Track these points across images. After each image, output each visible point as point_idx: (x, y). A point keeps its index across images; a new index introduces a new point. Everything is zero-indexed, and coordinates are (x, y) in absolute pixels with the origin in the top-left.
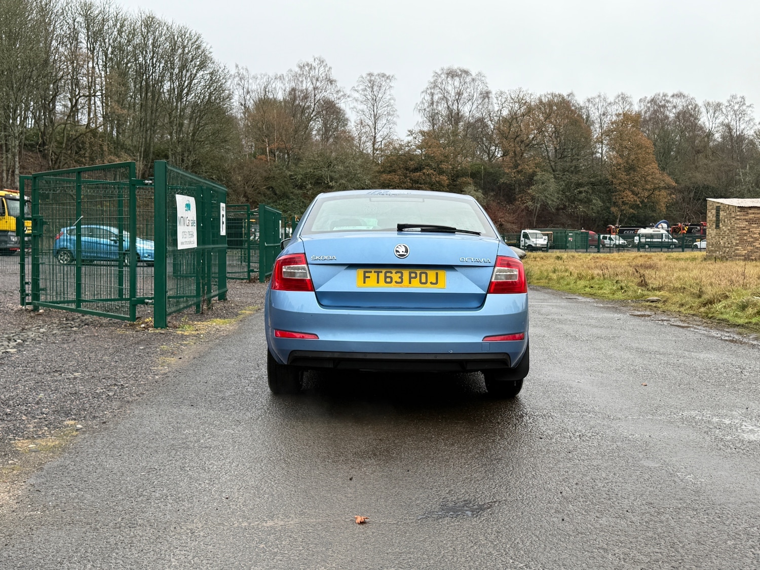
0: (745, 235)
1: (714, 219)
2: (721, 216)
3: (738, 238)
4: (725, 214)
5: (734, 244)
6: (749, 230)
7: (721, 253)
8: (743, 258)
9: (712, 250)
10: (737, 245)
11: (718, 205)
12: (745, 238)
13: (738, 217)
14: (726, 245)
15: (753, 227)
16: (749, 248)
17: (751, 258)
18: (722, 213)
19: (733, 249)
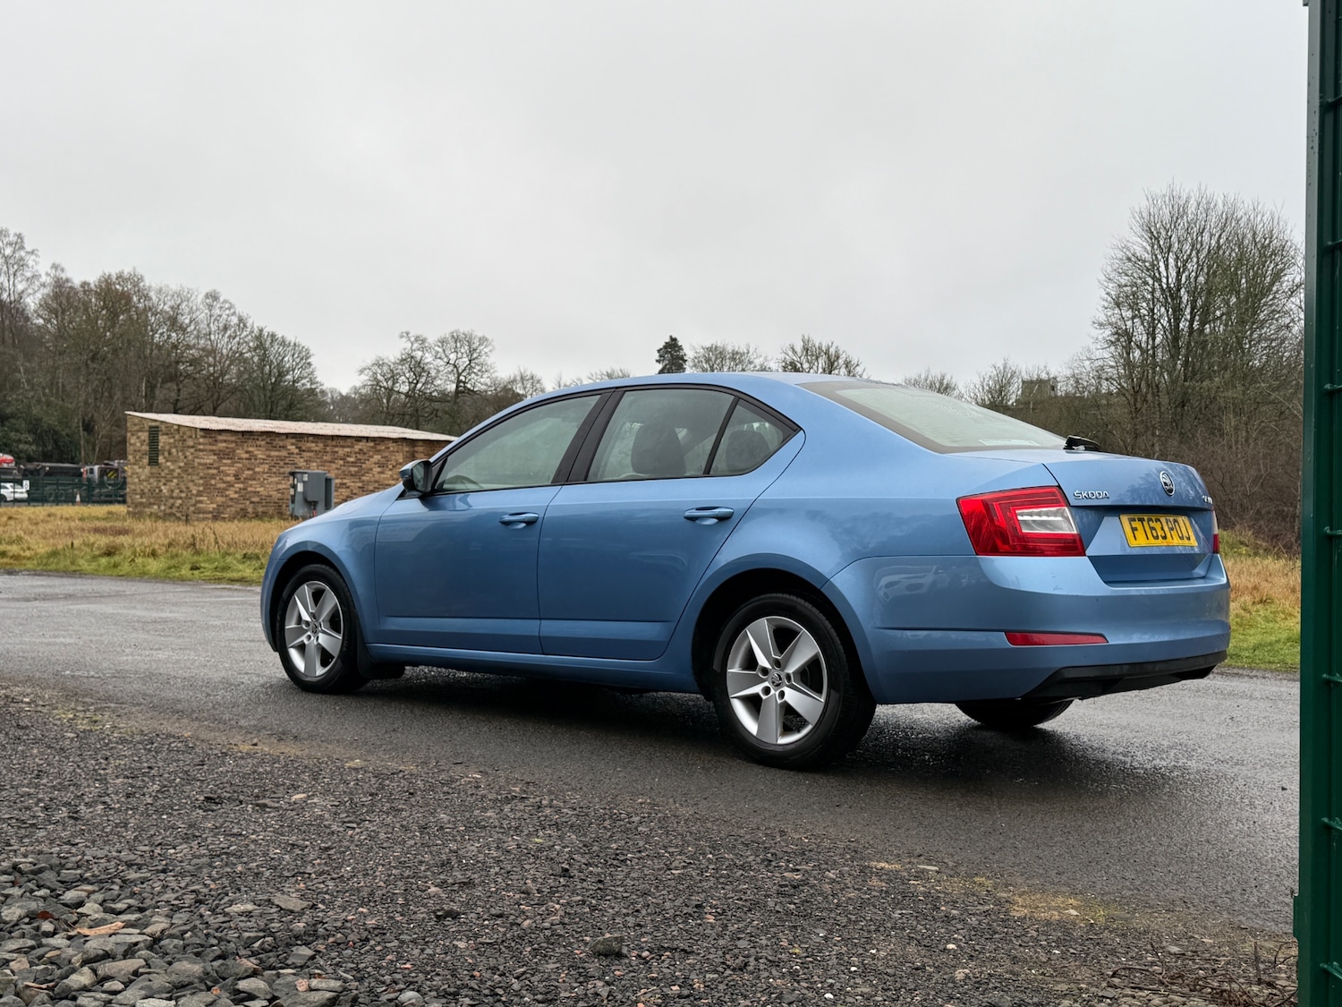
0: (213, 476)
1: (146, 448)
2: (161, 444)
3: (201, 482)
4: (172, 441)
5: (194, 492)
6: (218, 468)
7: (163, 508)
8: (210, 516)
9: (141, 504)
10: (199, 494)
11: (154, 424)
12: (213, 482)
13: (201, 447)
14: (175, 495)
15: (225, 465)
16: (220, 499)
17: (222, 516)
18: (163, 439)
19: (193, 501)
